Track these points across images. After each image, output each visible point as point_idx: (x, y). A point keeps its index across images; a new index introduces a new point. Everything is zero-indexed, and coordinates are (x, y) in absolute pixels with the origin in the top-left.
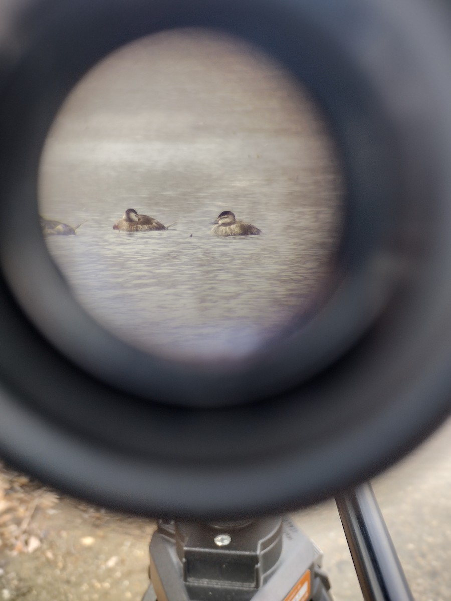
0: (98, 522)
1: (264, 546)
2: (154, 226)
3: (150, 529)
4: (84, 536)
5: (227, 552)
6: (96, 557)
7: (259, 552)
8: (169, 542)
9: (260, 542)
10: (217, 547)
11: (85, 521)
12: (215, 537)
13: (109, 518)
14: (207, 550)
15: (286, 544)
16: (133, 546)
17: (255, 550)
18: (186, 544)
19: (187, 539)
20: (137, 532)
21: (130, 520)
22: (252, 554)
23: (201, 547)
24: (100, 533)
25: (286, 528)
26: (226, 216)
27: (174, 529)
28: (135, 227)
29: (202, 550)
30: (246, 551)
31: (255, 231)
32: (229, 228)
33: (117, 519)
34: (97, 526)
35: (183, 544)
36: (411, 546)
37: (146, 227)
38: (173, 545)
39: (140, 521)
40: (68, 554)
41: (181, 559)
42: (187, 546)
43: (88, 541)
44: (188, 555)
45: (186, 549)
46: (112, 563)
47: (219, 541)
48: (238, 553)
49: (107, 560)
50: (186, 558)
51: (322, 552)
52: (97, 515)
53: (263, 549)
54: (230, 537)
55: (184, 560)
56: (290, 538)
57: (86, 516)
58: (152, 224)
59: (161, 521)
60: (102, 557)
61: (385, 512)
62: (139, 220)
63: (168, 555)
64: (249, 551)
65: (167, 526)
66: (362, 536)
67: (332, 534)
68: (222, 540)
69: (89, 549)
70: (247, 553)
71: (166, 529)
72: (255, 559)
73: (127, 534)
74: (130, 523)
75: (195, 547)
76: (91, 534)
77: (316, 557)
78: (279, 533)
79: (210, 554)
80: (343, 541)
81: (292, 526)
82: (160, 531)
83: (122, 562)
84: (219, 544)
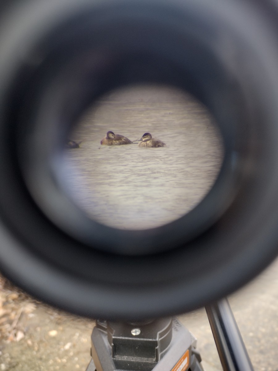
0: (60, 321)
1: (161, 335)
2: (123, 141)
3: (91, 325)
4: (51, 330)
5: (138, 339)
6: (58, 343)
7: (158, 339)
8: (103, 333)
9: (159, 333)
10: (132, 336)
11: (51, 321)
12: (131, 331)
13: (66, 319)
14: (126, 338)
15: (174, 334)
16: (80, 335)
17: (156, 338)
18: (113, 334)
19: (114, 331)
20: (83, 327)
21: (79, 320)
22: (154, 340)
23: (122, 336)
24: (61, 328)
25: (174, 324)
26: (146, 136)
27: (106, 325)
28: (111, 142)
29: (123, 338)
30: (150, 339)
31: (161, 144)
32: (146, 143)
33: (71, 319)
34: (58, 324)
35: (112, 335)
36: (251, 334)
37: (118, 142)
38: (106, 335)
39: (85, 320)
40: (41, 341)
41: (110, 344)
42: (114, 336)
43: (53, 333)
44: (115, 341)
45: (113, 337)
46: (67, 346)
47: (133, 332)
48: (145, 340)
49: (64, 345)
50: (113, 343)
51: (196, 339)
52: (59, 317)
53: (160, 337)
54: (140, 330)
55: (113, 344)
56: (177, 330)
57: (52, 318)
58: (121, 140)
59: (98, 321)
60: (62, 343)
61: (235, 313)
62: (115, 138)
63: (103, 341)
64: (152, 338)
65: (102, 323)
66: (221, 329)
67: (203, 327)
68: (136, 332)
69: (54, 338)
70: (151, 340)
71: (101, 325)
72: (155, 344)
73: (77, 328)
74: (79, 322)
75: (119, 336)
76: (54, 329)
77: (193, 342)
78: (170, 327)
79: (128, 340)
80: (209, 331)
81: (178, 323)
82: (98, 326)
83: (74, 346)
84: (134, 334)
